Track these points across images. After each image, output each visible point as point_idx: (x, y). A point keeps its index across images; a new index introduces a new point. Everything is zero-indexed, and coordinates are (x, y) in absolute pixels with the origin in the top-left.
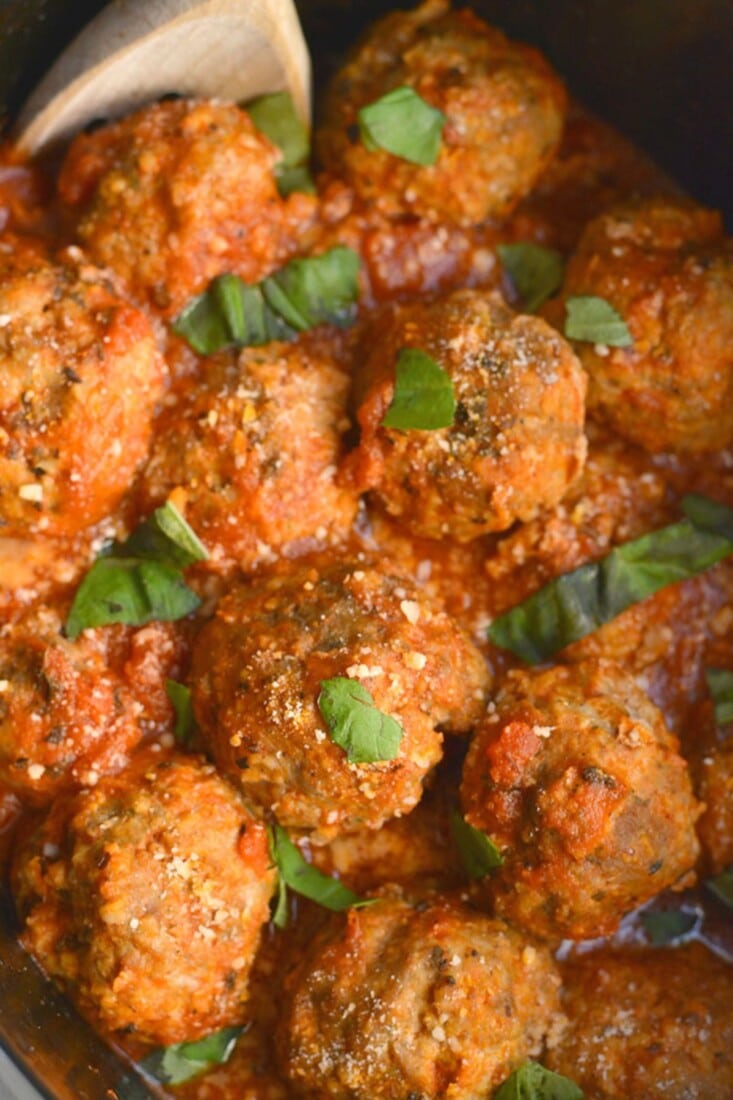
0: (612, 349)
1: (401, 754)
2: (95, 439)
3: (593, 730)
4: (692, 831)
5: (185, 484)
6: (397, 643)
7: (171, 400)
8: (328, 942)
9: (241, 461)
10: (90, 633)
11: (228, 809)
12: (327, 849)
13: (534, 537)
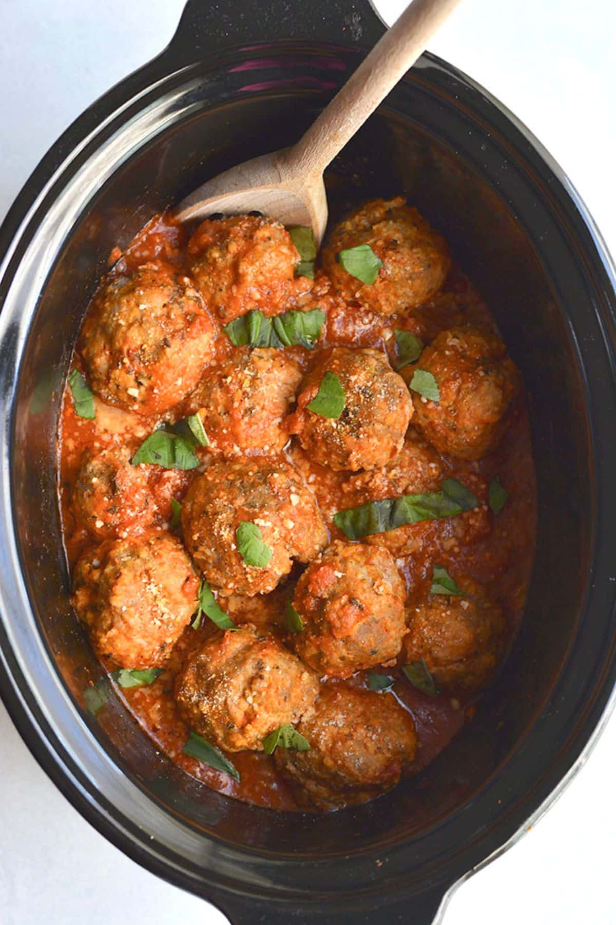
0: (429, 401)
1: (269, 566)
2: (169, 376)
3: (363, 580)
4: (399, 641)
5: (207, 407)
6: (283, 513)
7: (214, 363)
8: (213, 642)
9: (236, 405)
10: (143, 466)
11: (184, 569)
12: (227, 599)
13: (367, 478)
